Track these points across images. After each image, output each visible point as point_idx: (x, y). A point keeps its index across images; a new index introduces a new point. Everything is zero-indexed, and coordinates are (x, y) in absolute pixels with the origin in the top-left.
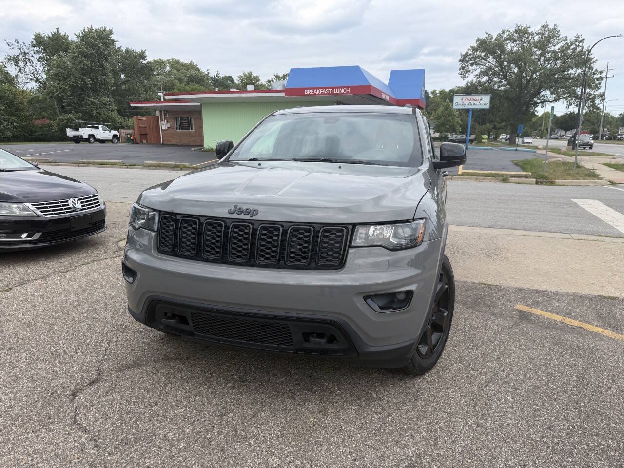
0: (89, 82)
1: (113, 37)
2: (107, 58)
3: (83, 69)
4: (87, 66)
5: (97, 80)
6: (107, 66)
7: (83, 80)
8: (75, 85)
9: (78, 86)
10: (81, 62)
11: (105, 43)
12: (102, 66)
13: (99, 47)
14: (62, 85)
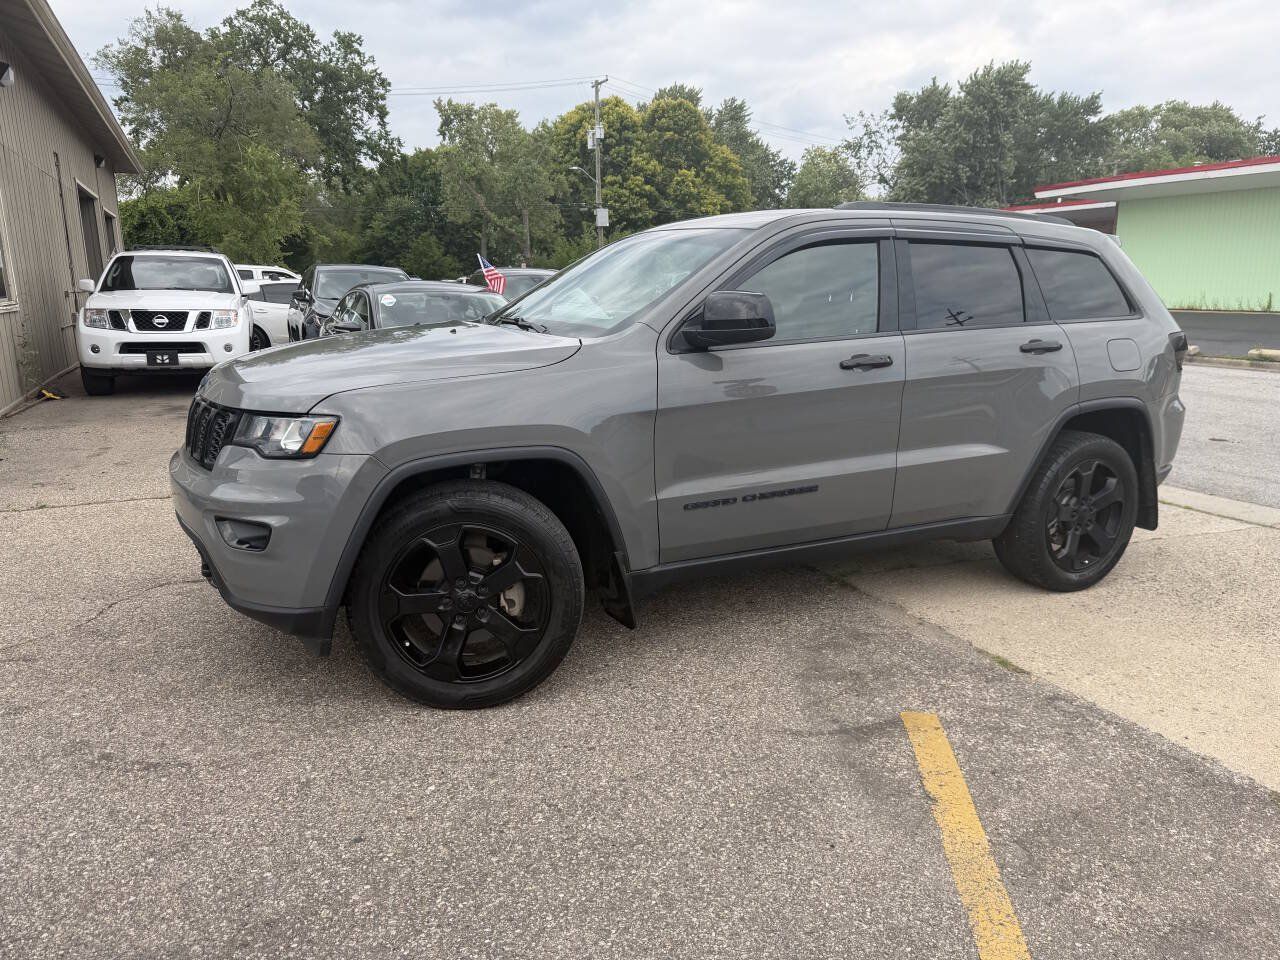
0: (964, 172)
1: (1028, 78)
2: (1007, 123)
3: (957, 150)
4: (967, 143)
5: (982, 168)
6: (1007, 138)
7: (955, 171)
8: (938, 181)
9: (942, 183)
10: (956, 137)
11: (1009, 94)
12: (995, 139)
13: (996, 103)
14: (916, 184)
